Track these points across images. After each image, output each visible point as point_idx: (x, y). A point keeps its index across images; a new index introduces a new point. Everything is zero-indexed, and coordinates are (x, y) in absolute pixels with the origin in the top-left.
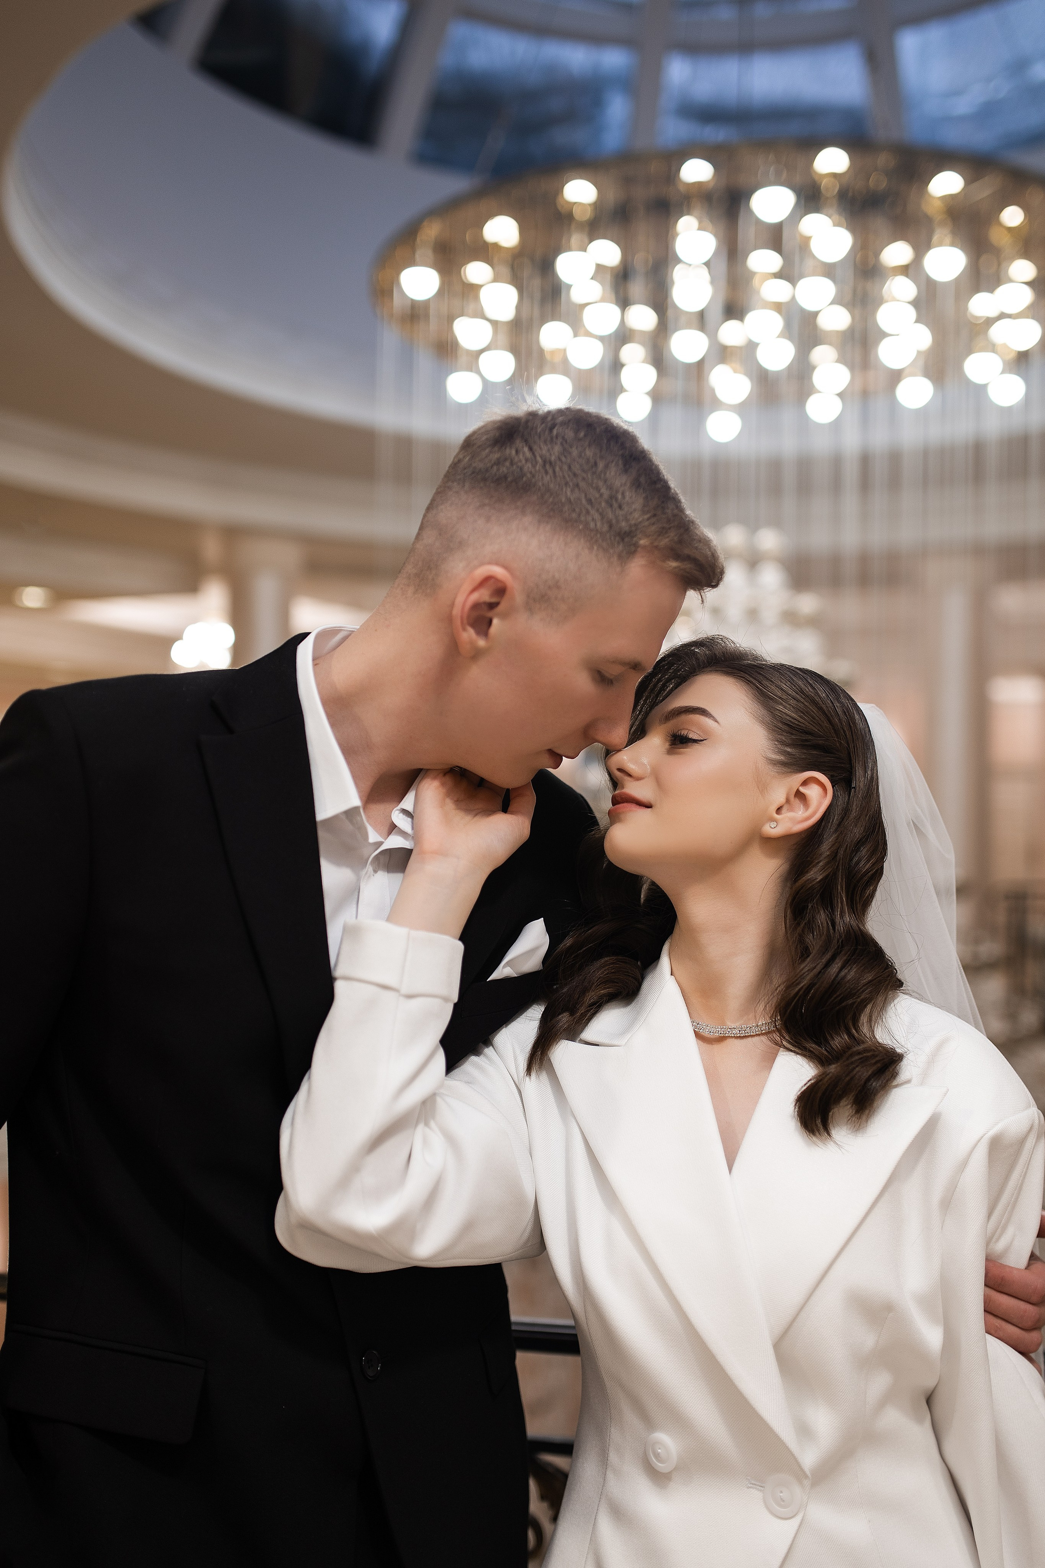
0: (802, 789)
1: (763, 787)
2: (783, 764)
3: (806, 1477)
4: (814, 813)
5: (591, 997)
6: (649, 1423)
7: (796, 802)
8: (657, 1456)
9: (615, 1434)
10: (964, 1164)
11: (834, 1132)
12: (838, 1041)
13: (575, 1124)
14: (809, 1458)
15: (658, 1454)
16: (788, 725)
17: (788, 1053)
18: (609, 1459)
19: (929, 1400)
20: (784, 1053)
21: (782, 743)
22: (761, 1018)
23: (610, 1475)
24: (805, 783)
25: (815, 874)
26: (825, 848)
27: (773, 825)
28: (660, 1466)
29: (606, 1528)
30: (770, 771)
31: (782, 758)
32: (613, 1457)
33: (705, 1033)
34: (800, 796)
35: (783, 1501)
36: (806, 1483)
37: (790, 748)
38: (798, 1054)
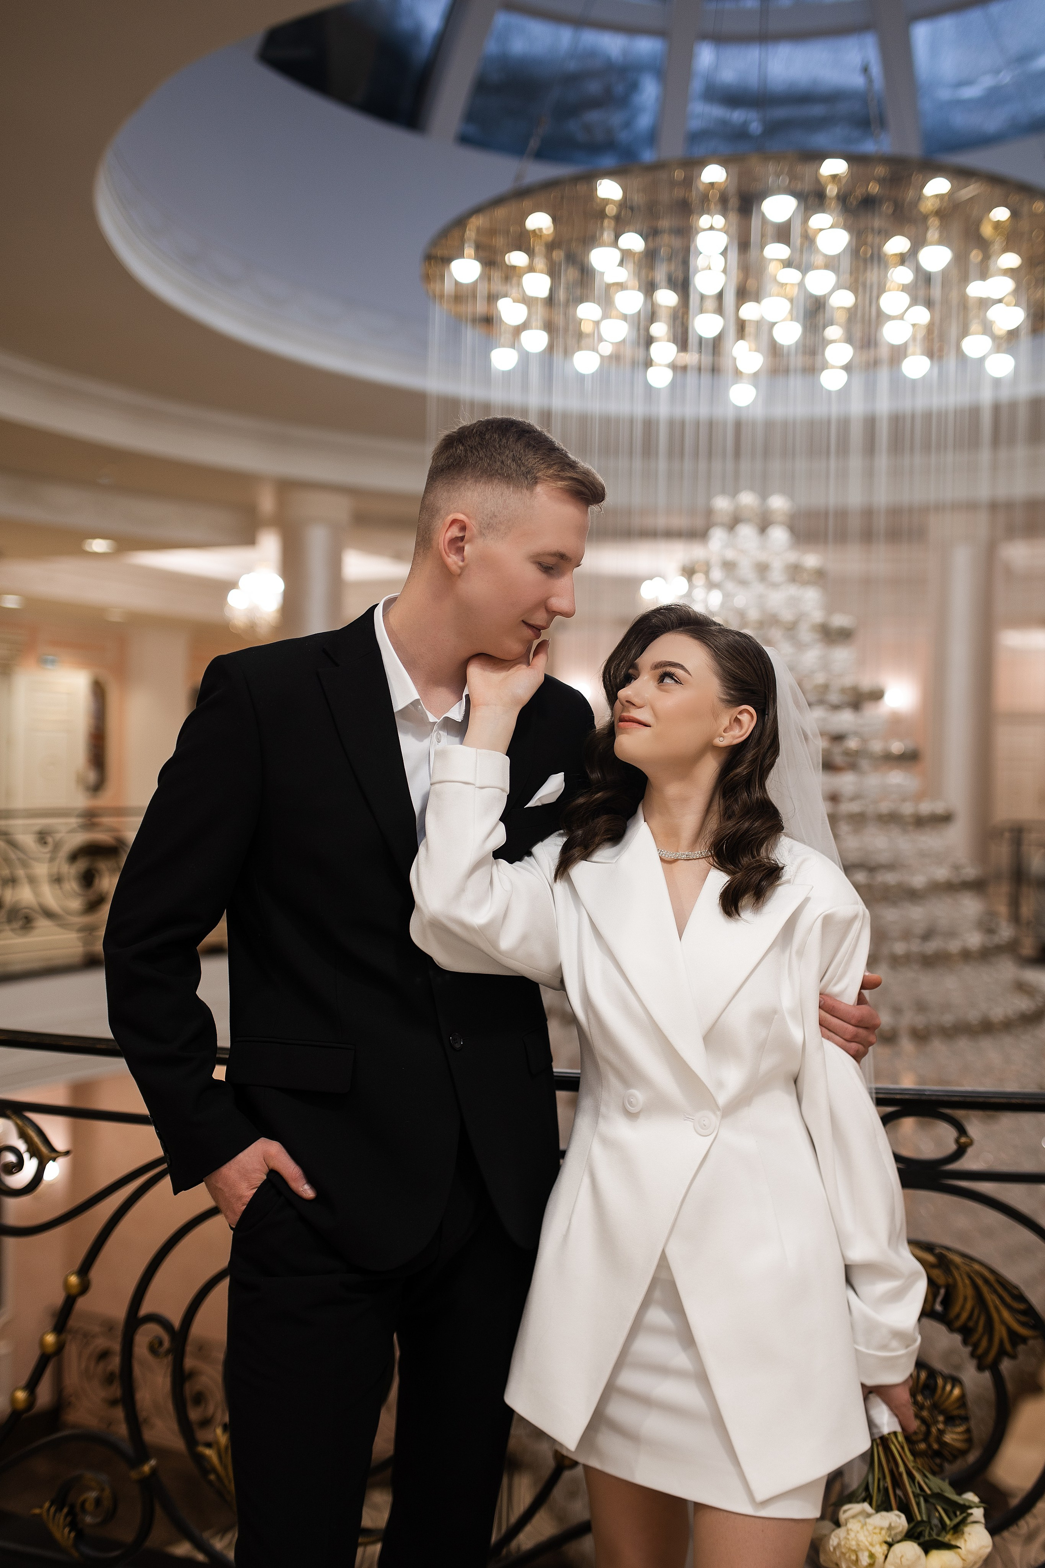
0: (738, 716)
1: (716, 716)
2: (729, 701)
3: (719, 1109)
4: (746, 732)
5: (597, 839)
6: (626, 1083)
7: (736, 726)
8: (630, 1103)
9: (605, 1095)
10: (810, 929)
11: (742, 914)
12: (745, 861)
13: (584, 910)
14: (722, 1099)
15: (631, 1102)
16: (733, 677)
17: (717, 870)
18: (600, 1110)
19: (795, 1082)
20: (714, 870)
21: (728, 688)
22: (702, 849)
23: (601, 1120)
24: (741, 713)
25: (742, 770)
26: (749, 756)
27: (721, 739)
28: (631, 1109)
29: (597, 1150)
30: (720, 706)
31: (729, 698)
32: (603, 1109)
33: (667, 858)
34: (737, 720)
35: (705, 1126)
36: (719, 1113)
37: (733, 691)
38: (722, 871)
